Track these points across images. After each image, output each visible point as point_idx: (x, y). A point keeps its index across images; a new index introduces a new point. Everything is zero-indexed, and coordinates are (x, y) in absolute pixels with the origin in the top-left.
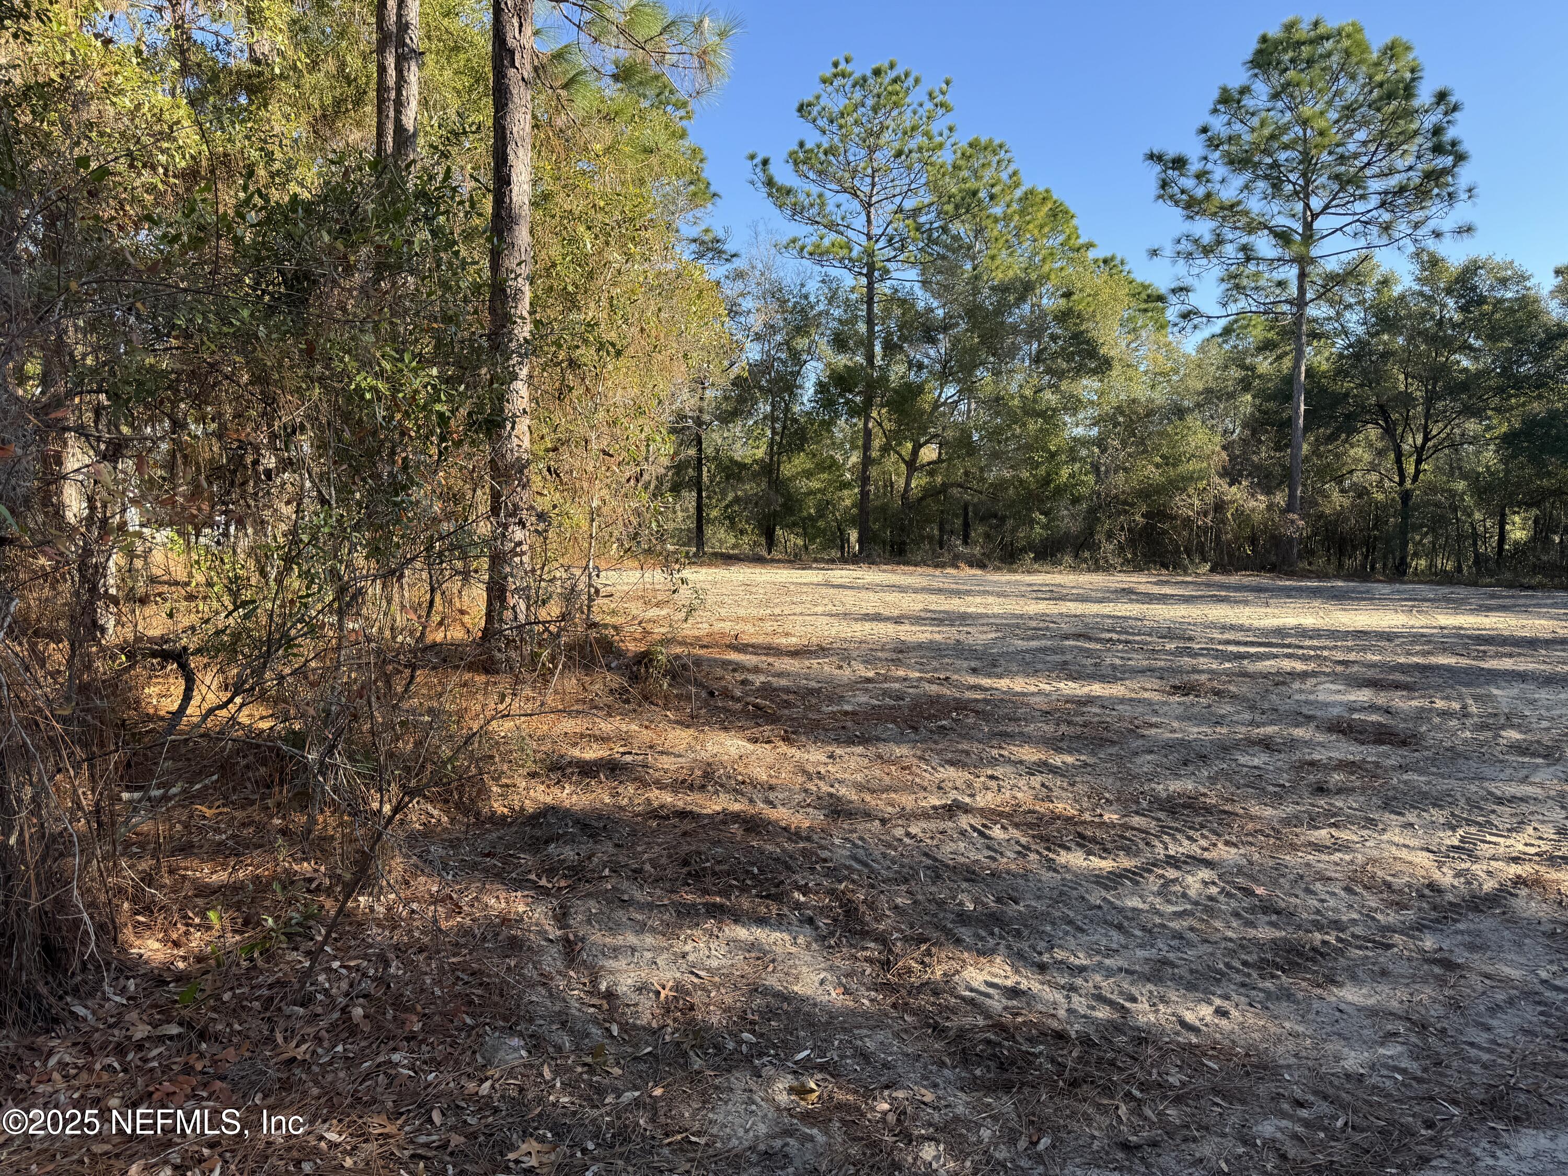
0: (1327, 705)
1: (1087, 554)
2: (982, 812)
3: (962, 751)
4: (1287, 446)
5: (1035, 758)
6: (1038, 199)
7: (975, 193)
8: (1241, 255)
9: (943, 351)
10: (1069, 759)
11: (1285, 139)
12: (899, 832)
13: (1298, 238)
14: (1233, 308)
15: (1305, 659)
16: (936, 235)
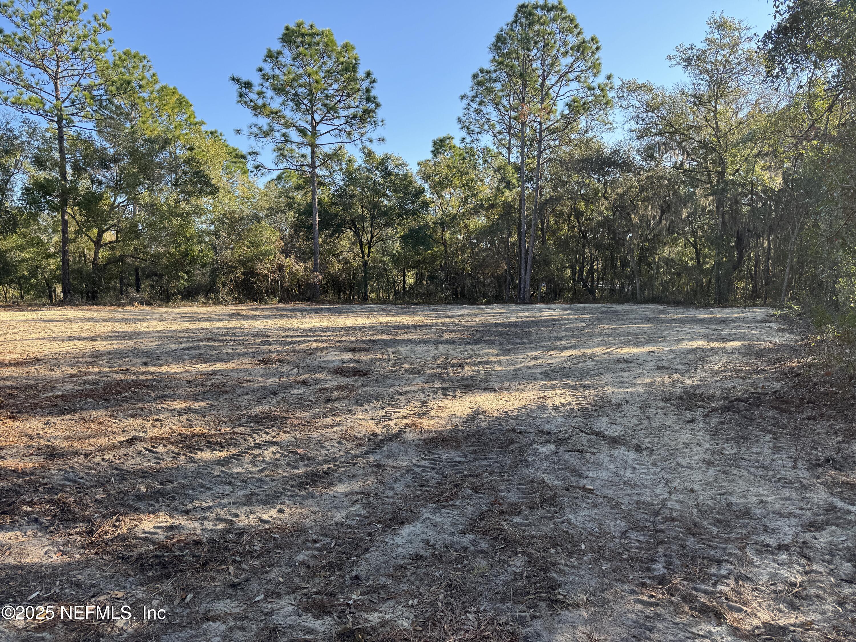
0: (332, 362)
1: (212, 295)
2: (151, 439)
3: (138, 409)
4: (312, 238)
5: (183, 406)
6: (170, 92)
7: (129, 83)
8: (283, 138)
9: (115, 174)
10: (203, 404)
11: (301, 82)
12: (97, 459)
13: (310, 133)
14: (281, 166)
15: (322, 341)
16: (104, 104)
